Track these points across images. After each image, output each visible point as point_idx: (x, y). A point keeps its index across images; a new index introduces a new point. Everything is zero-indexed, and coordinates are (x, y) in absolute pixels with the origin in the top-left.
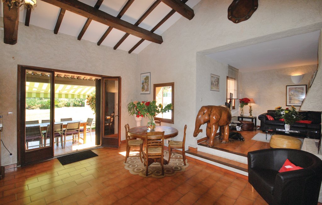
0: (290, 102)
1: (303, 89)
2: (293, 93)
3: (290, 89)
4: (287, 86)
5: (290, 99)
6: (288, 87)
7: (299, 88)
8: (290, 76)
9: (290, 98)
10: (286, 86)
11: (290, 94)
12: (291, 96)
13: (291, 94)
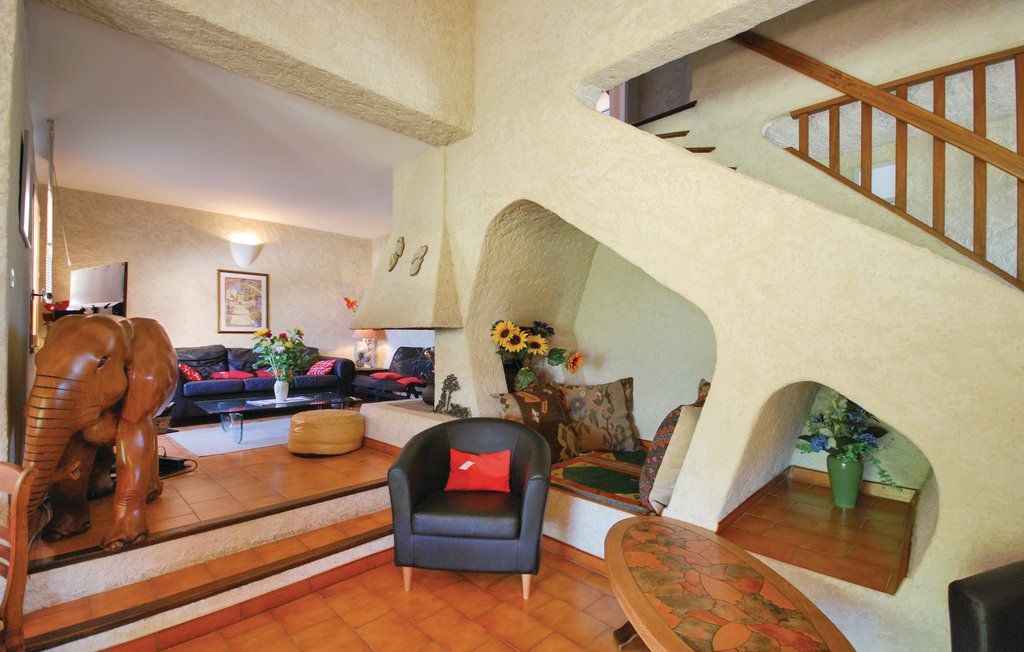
0: (228, 321)
1: (260, 287)
2: (235, 294)
3: (229, 283)
4: (220, 271)
5: (229, 312)
6: (224, 275)
7: (250, 282)
8: (227, 242)
9: (228, 307)
10: (216, 272)
11: (229, 297)
12: (231, 304)
13: (232, 296)
